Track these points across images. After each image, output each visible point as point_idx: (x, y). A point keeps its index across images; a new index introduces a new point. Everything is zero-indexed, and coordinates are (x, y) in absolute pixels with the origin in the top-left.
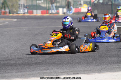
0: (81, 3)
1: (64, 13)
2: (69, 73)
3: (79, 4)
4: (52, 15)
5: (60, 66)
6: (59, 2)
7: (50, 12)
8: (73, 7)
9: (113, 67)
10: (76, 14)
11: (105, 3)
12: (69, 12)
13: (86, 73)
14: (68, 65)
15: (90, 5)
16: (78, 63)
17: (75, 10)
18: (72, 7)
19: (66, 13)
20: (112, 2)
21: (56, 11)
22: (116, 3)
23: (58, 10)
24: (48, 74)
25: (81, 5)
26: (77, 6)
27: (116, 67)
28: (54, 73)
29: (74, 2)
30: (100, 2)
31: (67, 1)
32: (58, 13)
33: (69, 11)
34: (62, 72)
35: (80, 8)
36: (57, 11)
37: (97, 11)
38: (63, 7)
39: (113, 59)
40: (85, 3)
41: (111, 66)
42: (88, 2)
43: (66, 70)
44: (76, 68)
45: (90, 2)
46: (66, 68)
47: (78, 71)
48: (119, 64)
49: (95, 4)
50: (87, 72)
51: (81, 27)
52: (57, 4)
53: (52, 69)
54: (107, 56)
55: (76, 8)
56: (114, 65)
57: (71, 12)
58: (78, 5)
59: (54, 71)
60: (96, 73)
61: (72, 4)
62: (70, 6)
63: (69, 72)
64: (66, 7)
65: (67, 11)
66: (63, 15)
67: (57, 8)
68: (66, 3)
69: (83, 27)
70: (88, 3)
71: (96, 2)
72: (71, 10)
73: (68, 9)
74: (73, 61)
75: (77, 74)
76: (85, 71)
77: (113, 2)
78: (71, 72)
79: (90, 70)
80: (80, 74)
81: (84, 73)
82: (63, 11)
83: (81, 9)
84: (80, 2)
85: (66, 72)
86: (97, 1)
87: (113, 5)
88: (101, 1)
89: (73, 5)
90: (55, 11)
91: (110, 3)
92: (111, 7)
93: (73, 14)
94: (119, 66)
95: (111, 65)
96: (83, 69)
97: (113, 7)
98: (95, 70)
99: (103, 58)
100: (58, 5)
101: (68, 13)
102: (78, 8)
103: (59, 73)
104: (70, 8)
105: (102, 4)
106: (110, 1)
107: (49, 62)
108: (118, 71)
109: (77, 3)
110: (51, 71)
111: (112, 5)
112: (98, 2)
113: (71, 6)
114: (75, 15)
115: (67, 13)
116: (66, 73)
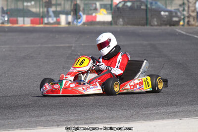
0: (96, 7)
1: (69, 23)
2: (78, 122)
3: (92, 8)
4: (48, 26)
5: (63, 110)
6: (60, 5)
7: (46, 20)
8: (84, 14)
9: (150, 112)
10: (88, 25)
11: (136, 7)
12: (77, 22)
14: (77, 109)
15: (111, 10)
17: (86, 18)
18: (81, 13)
19: (71, 24)
20: (146, 6)
21: (55, 19)
22: (154, 7)
23: (58, 18)
24: (43, 123)
25: (96, 9)
26: (90, 12)
27: (154, 112)
28: (53, 122)
29: (85, 4)
30: (127, 6)
31: (73, 4)
32: (58, 22)
33: (76, 20)
34: (66, 121)
35: (94, 15)
36: (57, 20)
37: (123, 19)
38: (67, 14)
39: (149, 99)
40: (103, 6)
41: (145, 111)
43: (72, 118)
44: (89, 114)
45: (111, 5)
46: (73, 114)
47: (92, 118)
48: (159, 108)
49: (118, 8)
50: (106, 120)
52: (56, 8)
53: (50, 115)
55: (88, 14)
56: (151, 109)
57: (79, 21)
58: (91, 10)
59: (53, 118)
60: (122, 122)
61: (81, 9)
63: (77, 120)
64: (72, 13)
65: (74, 20)
66: (67, 26)
67: (57, 14)
68: (72, 6)
70: (109, 6)
71: (120, 5)
72: (79, 18)
73: (75, 17)
74: (84, 102)
76: (103, 119)
77: (149, 6)
78: (81, 120)
79: (112, 118)
80: (96, 123)
81: (103, 123)
82: (67, 19)
83: (95, 17)
84: (94, 5)
85: (72, 120)
86: (123, 3)
87: (148, 11)
88: (129, 4)
89: (84, 9)
90: (53, 20)
91: (143, 7)
92: (145, 13)
93: (84, 24)
94: (159, 111)
95: (146, 109)
96: (100, 116)
97: (148, 13)
98: (121, 118)
100: (59, 9)
101: (75, 23)
102: (92, 14)
103: (61, 121)
104: (78, 14)
105: (131, 8)
106: (143, 4)
107: (45, 103)
108: (157, 119)
109: (89, 7)
110: (49, 119)
111: (146, 10)
112: (124, 5)
113: (79, 11)
114: (86, 26)
115: (73, 22)
116: (73, 122)
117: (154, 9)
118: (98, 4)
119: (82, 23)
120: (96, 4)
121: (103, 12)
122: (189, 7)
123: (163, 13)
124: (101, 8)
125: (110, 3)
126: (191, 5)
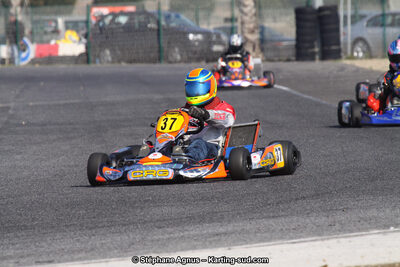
0: (56, 27)
1: (2, 61)
2: (22, 261)
3: (49, 30)
8: (32, 42)
9: (167, 236)
10: (40, 63)
11: (137, 25)
13: (80, 259)
14: (19, 235)
16: (53, 227)
17: (38, 49)
18: (26, 40)
19: (7, 62)
20: (158, 23)
22: (173, 25)
25: (56, 31)
26: (45, 38)
27: (176, 235)
29: (34, 23)
30: (119, 23)
35: (53, 42)
37: (113, 51)
39: (166, 210)
40: (70, 25)
41: (158, 235)
42: (82, 22)
43: (11, 252)
44: (44, 244)
45: (87, 22)
46: (13, 244)
47: (51, 252)
48: (186, 228)
49: (102, 28)
50: (80, 255)
51: (59, 105)
54: (146, 201)
55: (41, 42)
56: (170, 230)
57: (24, 55)
58: (46, 33)
60: (111, 257)
61: (27, 31)
62: (19, 36)
63: (22, 257)
64: (8, 41)
69: (65, 105)
70: (81, 25)
71: (107, 21)
74: (33, 220)
75: (50, 262)
76: (73, 252)
77: (163, 23)
78: (28, 255)
79: (92, 249)
80: (59, 262)
81: (72, 260)
83: (56, 46)
84: (53, 24)
85: (11, 257)
86: (110, 18)
87: (162, 31)
88: (123, 20)
89: (32, 33)
91: (152, 25)
92: (156, 37)
93: (33, 62)
94: (186, 233)
95: (160, 231)
96: (68, 247)
97: (162, 36)
98: (109, 249)
99: (133, 208)
102: (48, 42)
105: (127, 27)
106: (151, 20)
109: (42, 28)
111: (158, 30)
112: (112, 21)
114: (37, 66)
116: (12, 261)
117: (173, 28)
118: (61, 21)
119: (29, 59)
120: (56, 22)
121: (70, 36)
122: (243, 23)
123: (191, 36)
124: (67, 28)
125: (84, 18)
126: (247, 18)
